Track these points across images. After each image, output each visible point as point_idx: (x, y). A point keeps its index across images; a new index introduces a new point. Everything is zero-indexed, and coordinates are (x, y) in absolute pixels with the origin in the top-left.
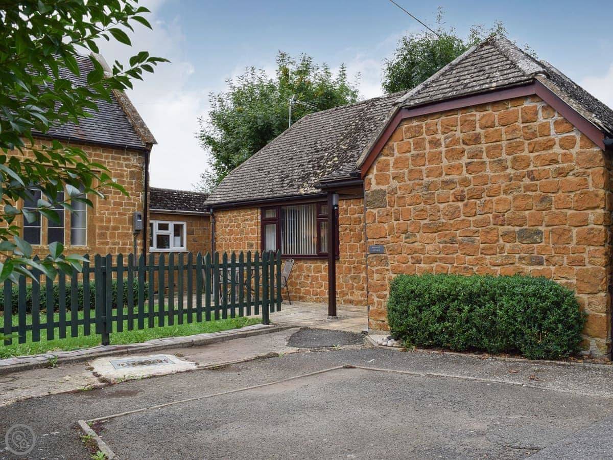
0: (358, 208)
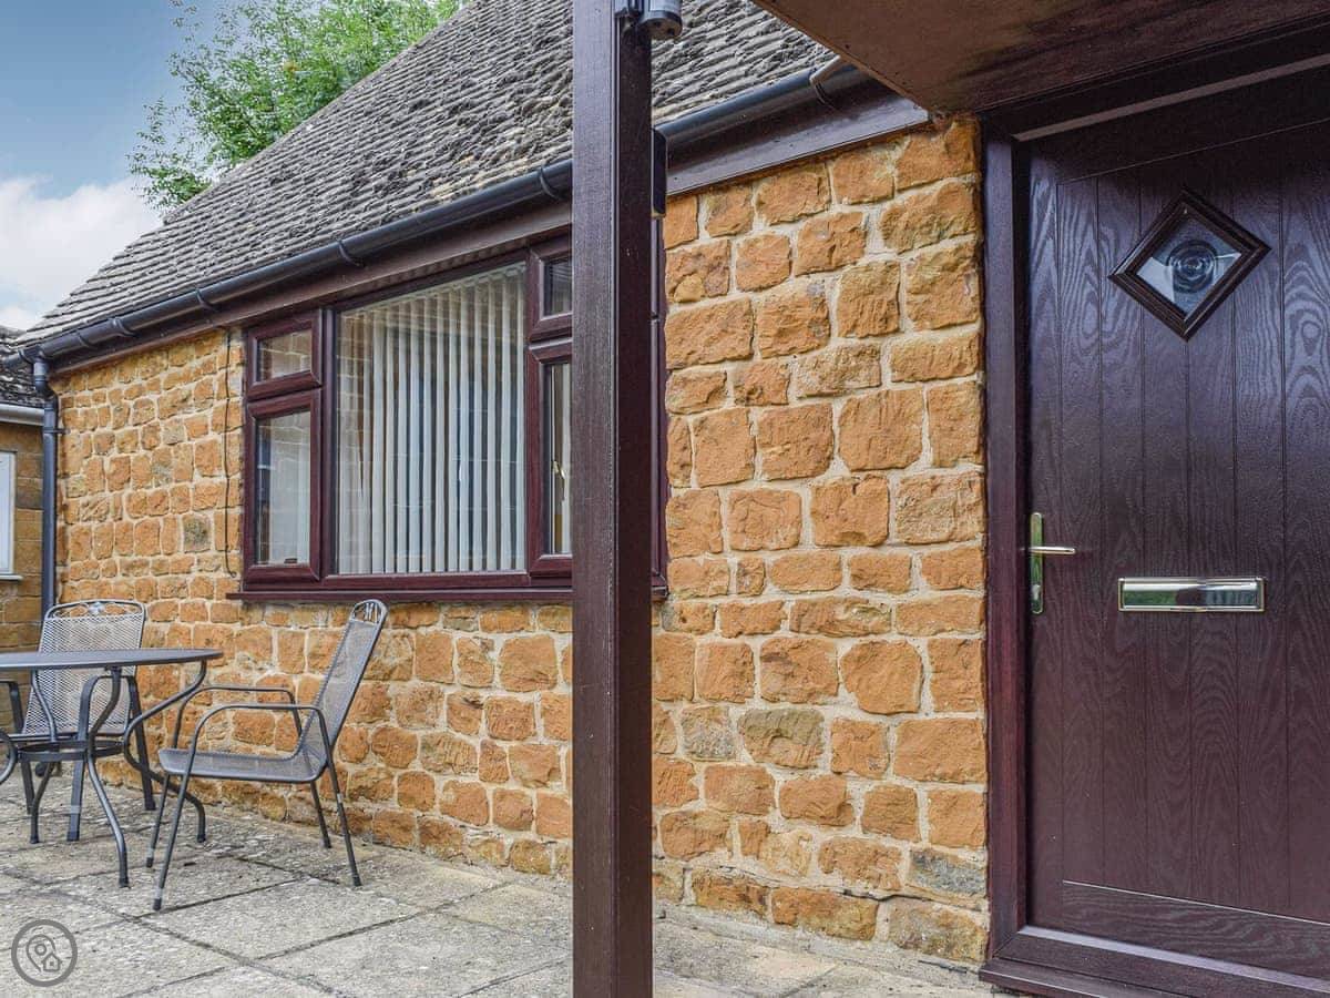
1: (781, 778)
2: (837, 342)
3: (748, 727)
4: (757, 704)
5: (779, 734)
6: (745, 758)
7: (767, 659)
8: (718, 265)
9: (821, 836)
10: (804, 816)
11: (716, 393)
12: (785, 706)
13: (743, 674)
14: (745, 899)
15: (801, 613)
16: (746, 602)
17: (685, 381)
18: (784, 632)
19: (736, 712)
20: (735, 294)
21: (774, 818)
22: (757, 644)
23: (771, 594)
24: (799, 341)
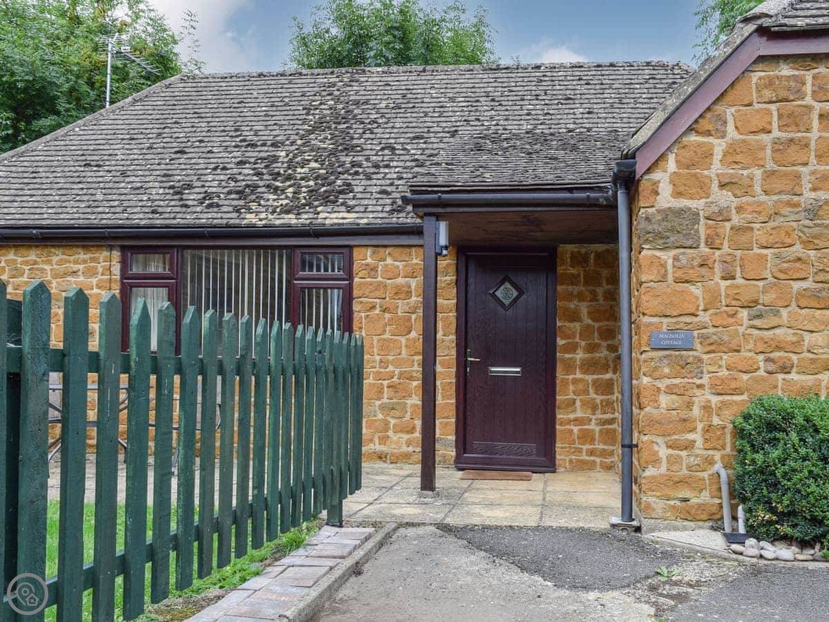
0: (405, 266)
1: (393, 421)
2: (414, 299)
3: (382, 407)
4: (385, 400)
5: (393, 409)
6: (380, 416)
7: (389, 387)
8: (374, 269)
9: (406, 437)
10: (401, 431)
11: (373, 307)
12: (395, 400)
13: (381, 391)
14: (380, 458)
15: (401, 374)
16: (382, 370)
17: (361, 302)
18: (395, 379)
19: (378, 403)
20: (380, 279)
21: (390, 433)
22: (385, 383)
23: (391, 368)
24: (402, 296)
